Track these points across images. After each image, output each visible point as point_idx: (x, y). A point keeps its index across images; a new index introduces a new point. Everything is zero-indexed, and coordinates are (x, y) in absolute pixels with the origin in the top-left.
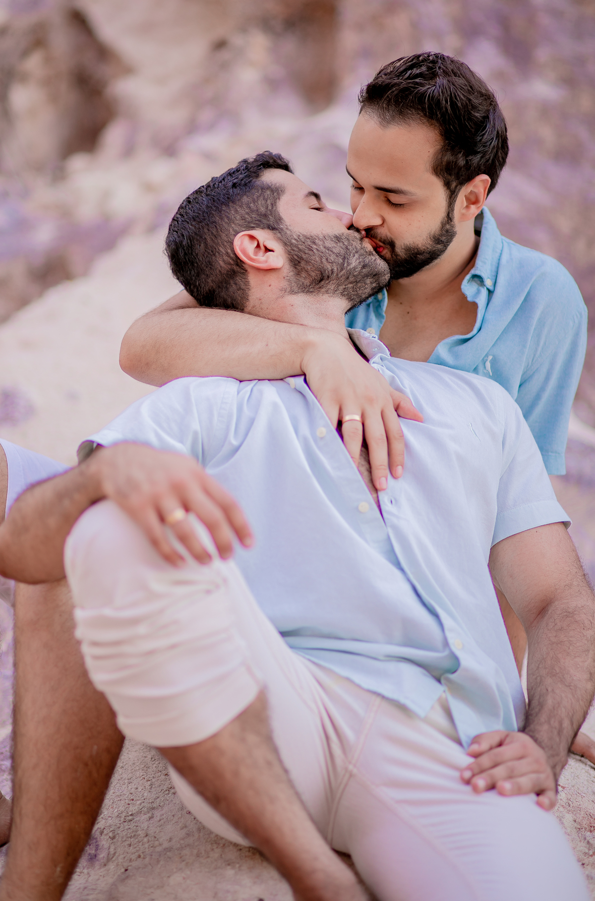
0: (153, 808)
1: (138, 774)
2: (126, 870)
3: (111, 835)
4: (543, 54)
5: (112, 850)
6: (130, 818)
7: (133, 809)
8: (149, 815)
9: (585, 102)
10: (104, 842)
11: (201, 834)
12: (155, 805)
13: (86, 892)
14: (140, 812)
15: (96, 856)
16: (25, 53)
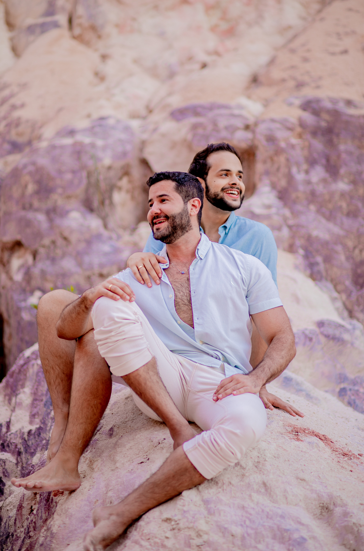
0: (133, 419)
1: (130, 411)
2: (122, 436)
3: (118, 427)
4: (343, 171)
5: (118, 431)
6: (125, 422)
7: (127, 420)
8: (132, 421)
9: (361, 191)
10: (115, 429)
11: (148, 424)
12: (134, 419)
13: (108, 444)
14: (128, 421)
15: (112, 434)
16: (120, 178)
